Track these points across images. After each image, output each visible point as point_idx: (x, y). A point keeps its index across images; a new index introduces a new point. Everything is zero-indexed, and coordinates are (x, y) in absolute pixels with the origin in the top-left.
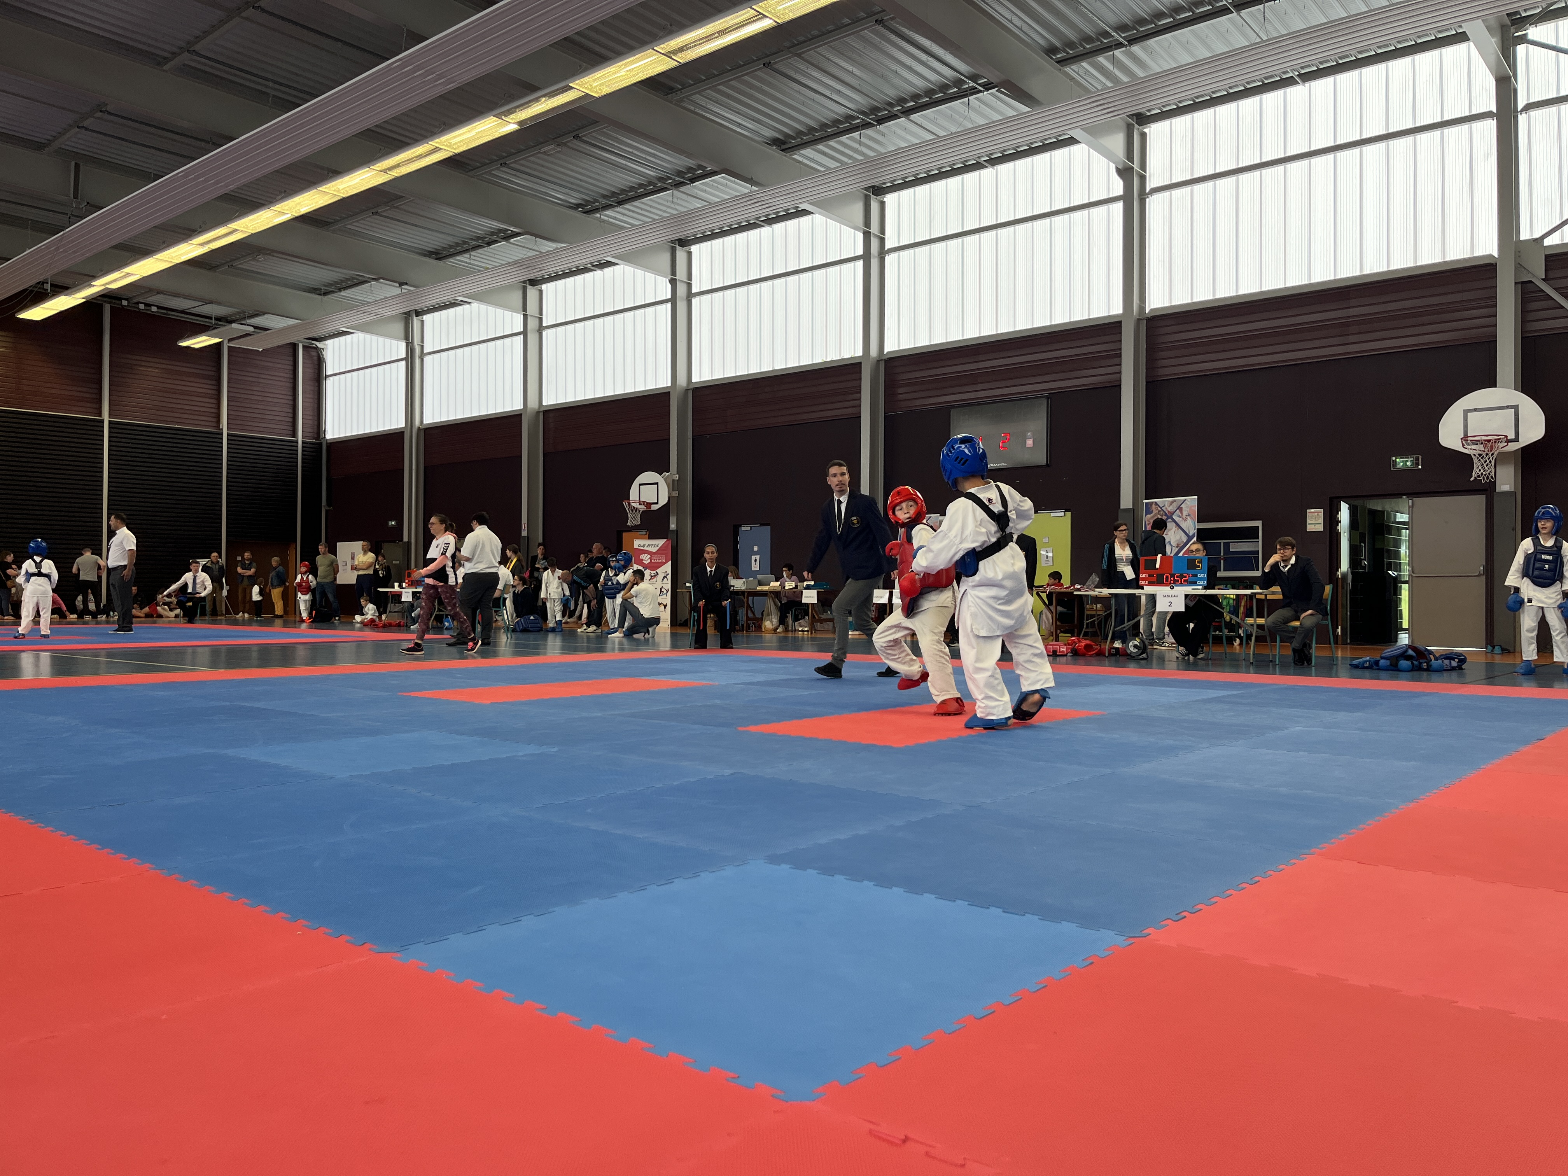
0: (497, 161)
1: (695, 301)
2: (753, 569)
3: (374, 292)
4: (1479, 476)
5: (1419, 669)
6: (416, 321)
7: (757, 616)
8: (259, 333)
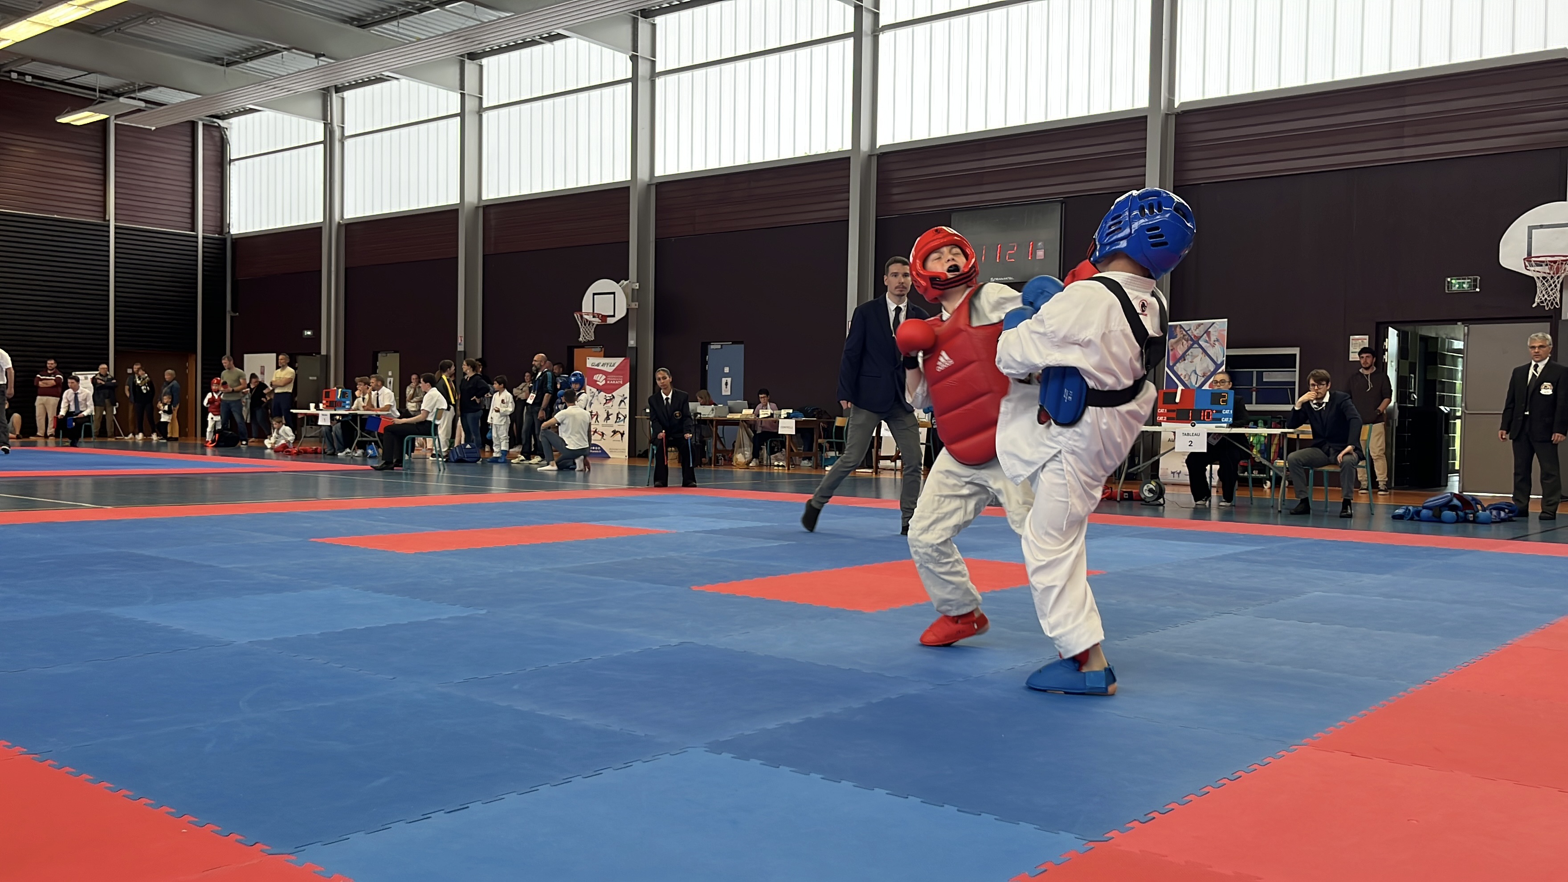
1: (659, 82)
2: (724, 394)
3: (285, 63)
4: (1542, 302)
5: (1466, 520)
6: (336, 98)
7: (727, 449)
8: (152, 108)
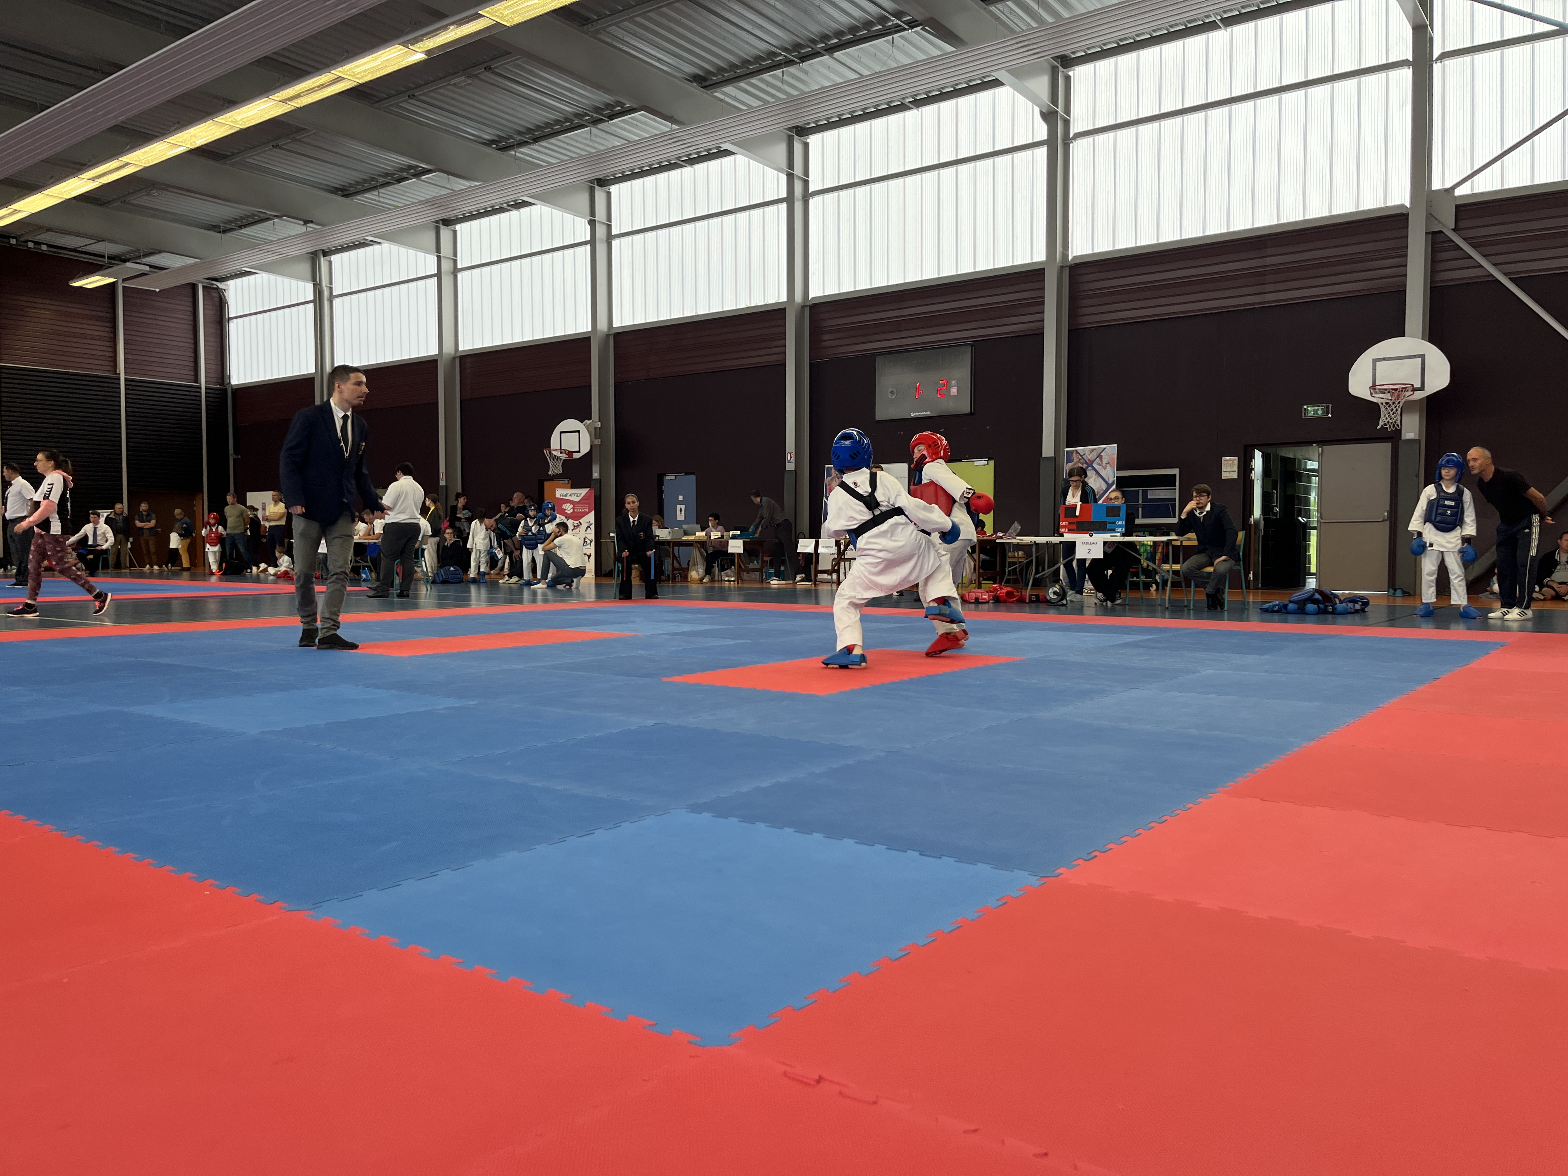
0: (402, 92)
1: (615, 243)
2: (679, 518)
3: (275, 230)
4: (1385, 424)
5: (1325, 612)
6: (323, 261)
7: (683, 566)
8: (155, 272)
